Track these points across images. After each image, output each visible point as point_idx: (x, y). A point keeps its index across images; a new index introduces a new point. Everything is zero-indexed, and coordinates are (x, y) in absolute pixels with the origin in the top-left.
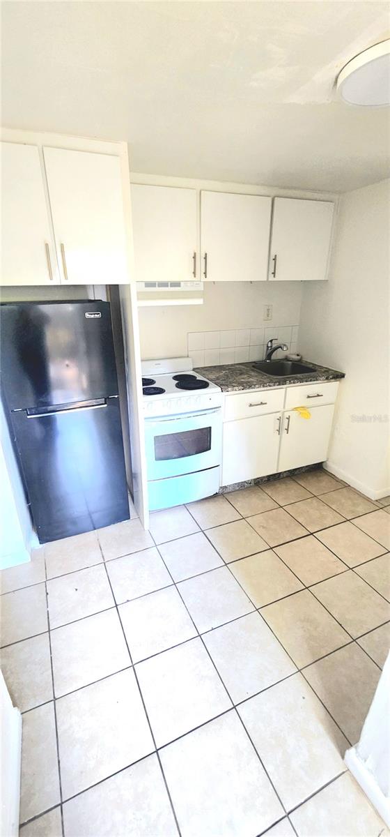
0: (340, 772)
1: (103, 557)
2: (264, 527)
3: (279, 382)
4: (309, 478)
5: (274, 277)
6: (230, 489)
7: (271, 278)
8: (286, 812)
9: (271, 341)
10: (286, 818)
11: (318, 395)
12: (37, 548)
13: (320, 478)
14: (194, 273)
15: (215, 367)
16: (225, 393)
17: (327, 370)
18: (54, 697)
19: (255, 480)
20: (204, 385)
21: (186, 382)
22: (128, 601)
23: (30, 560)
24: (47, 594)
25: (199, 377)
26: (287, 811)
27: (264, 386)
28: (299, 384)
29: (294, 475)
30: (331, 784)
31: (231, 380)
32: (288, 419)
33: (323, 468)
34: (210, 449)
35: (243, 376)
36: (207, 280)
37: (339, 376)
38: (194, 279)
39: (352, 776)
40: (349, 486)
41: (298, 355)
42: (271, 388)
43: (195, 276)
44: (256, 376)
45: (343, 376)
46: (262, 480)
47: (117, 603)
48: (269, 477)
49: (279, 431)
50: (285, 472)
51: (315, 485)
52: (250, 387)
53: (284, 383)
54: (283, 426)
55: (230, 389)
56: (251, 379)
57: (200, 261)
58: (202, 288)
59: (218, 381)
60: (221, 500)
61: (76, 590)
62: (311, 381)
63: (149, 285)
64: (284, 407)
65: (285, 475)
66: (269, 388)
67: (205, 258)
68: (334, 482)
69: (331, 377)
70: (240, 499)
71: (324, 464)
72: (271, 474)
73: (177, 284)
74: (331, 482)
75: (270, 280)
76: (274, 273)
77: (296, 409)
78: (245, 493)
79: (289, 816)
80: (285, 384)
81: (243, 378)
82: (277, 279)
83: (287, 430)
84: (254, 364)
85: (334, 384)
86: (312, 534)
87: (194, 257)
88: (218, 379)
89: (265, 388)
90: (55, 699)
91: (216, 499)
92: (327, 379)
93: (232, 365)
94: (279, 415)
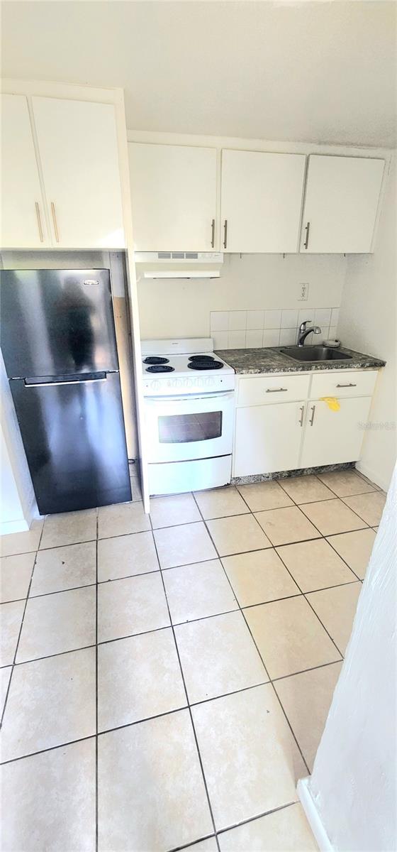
0: (289, 802)
1: (97, 535)
2: (271, 524)
3: (303, 367)
4: (337, 477)
5: (306, 248)
6: (245, 481)
7: (303, 250)
8: (215, 830)
9: (304, 324)
10: (214, 838)
11: (351, 385)
12: (38, 519)
13: (349, 479)
14: (213, 243)
15: (239, 350)
16: (238, 376)
17: (366, 358)
18: (14, 663)
19: (273, 474)
20: (218, 366)
21: (200, 363)
22: (110, 580)
23: (28, 529)
24: (35, 563)
25: (217, 359)
26: (217, 831)
27: (284, 371)
28: (327, 370)
29: (319, 472)
30: (275, 813)
31: (249, 363)
32: (313, 409)
33: (354, 468)
34: (220, 435)
35: (265, 360)
36: (227, 250)
37: (378, 364)
38: (211, 250)
39: (301, 809)
40: (382, 490)
41: (336, 341)
42: (293, 373)
43: (213, 247)
44: (279, 360)
45: (383, 364)
46: (281, 475)
47: (99, 582)
48: (289, 472)
49: (301, 422)
50: (309, 468)
51: (342, 486)
52: (268, 370)
53: (309, 368)
54: (307, 416)
55: (244, 371)
56: (273, 363)
57: (219, 230)
58: (221, 261)
59: (235, 364)
60: (232, 492)
61: (63, 563)
62: (342, 367)
63: (163, 255)
64: (309, 396)
65: (309, 472)
66: (290, 373)
67: (226, 226)
68: (366, 485)
69: (368, 364)
70: (253, 493)
71: (356, 464)
72: (292, 469)
73: (193, 255)
74: (361, 484)
75: (301, 252)
76: (306, 244)
77: (323, 399)
78: (259, 487)
79: (218, 836)
80: (311, 370)
81: (265, 362)
82: (310, 250)
83: (312, 421)
84: (283, 349)
85: (371, 374)
86: (324, 537)
87: (213, 225)
88: (235, 361)
89: (286, 373)
90: (14, 664)
91: (227, 490)
92: (362, 366)
93: (259, 349)
94: (302, 404)
